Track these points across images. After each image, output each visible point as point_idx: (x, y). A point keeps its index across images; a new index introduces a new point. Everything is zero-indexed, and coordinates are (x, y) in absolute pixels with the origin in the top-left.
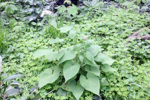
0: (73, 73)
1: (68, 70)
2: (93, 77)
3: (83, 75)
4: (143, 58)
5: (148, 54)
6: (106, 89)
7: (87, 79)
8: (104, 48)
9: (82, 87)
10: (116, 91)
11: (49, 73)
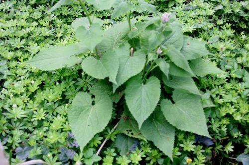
0: (150, 102)
1: (137, 98)
2: (186, 98)
3: (165, 99)
4: (238, 22)
5: (246, 11)
6: (212, 114)
7: (173, 102)
8: (160, 9)
9: (171, 125)
10: (231, 113)
11: (86, 105)
